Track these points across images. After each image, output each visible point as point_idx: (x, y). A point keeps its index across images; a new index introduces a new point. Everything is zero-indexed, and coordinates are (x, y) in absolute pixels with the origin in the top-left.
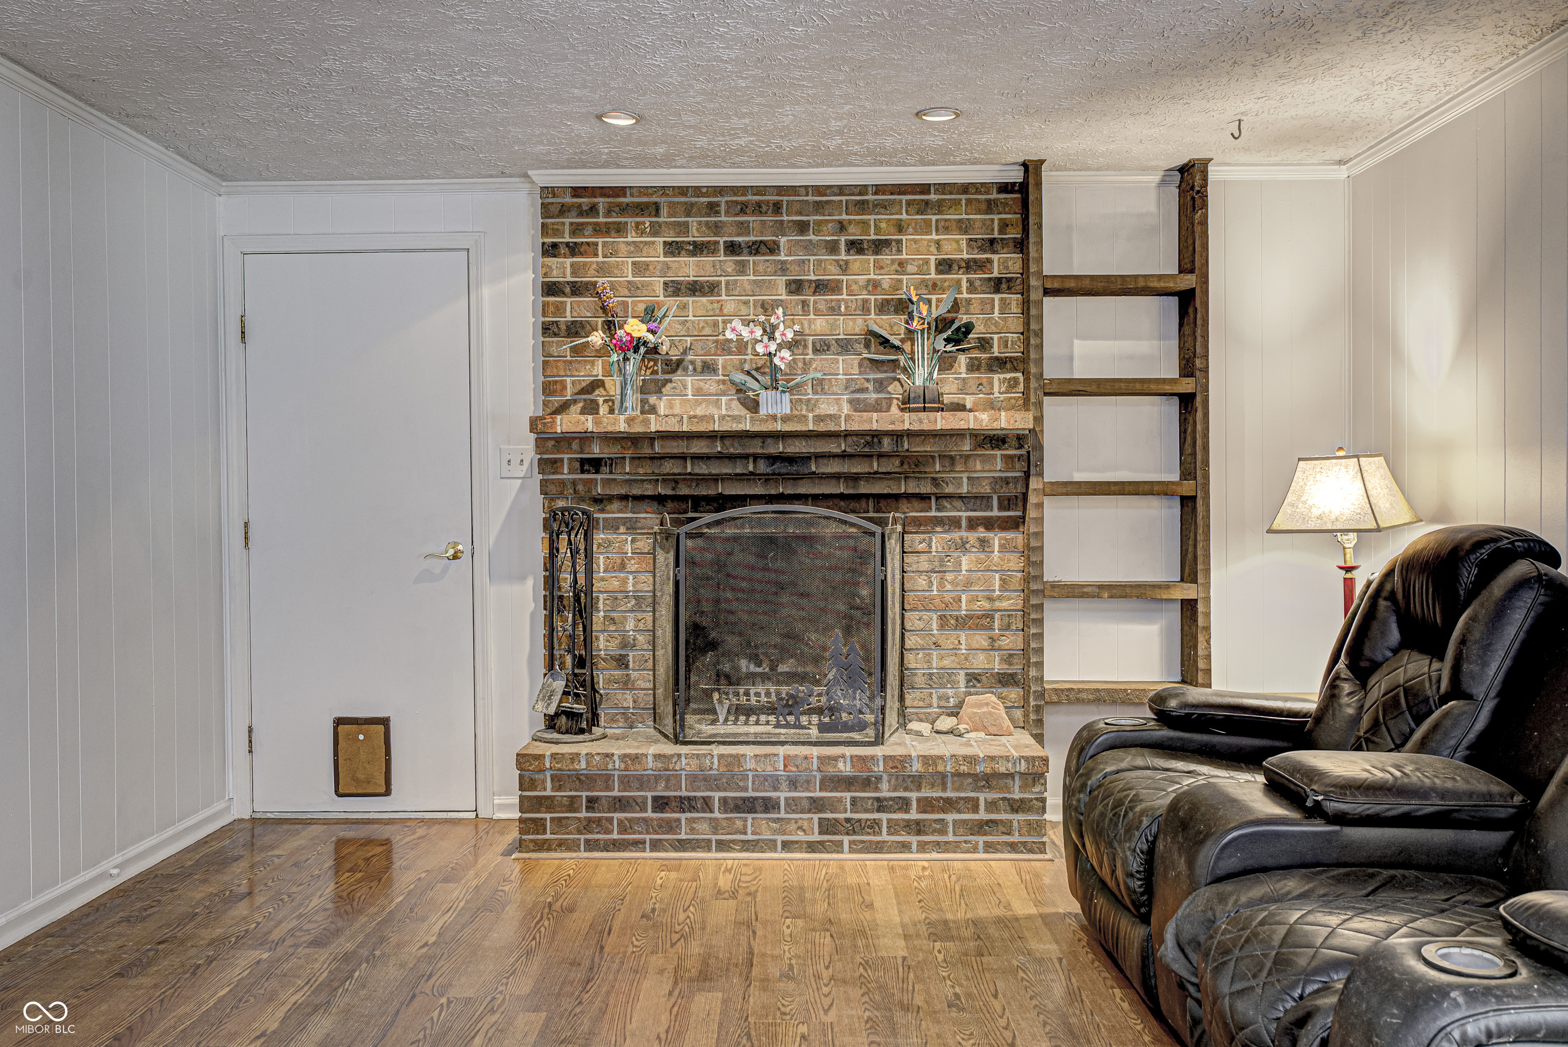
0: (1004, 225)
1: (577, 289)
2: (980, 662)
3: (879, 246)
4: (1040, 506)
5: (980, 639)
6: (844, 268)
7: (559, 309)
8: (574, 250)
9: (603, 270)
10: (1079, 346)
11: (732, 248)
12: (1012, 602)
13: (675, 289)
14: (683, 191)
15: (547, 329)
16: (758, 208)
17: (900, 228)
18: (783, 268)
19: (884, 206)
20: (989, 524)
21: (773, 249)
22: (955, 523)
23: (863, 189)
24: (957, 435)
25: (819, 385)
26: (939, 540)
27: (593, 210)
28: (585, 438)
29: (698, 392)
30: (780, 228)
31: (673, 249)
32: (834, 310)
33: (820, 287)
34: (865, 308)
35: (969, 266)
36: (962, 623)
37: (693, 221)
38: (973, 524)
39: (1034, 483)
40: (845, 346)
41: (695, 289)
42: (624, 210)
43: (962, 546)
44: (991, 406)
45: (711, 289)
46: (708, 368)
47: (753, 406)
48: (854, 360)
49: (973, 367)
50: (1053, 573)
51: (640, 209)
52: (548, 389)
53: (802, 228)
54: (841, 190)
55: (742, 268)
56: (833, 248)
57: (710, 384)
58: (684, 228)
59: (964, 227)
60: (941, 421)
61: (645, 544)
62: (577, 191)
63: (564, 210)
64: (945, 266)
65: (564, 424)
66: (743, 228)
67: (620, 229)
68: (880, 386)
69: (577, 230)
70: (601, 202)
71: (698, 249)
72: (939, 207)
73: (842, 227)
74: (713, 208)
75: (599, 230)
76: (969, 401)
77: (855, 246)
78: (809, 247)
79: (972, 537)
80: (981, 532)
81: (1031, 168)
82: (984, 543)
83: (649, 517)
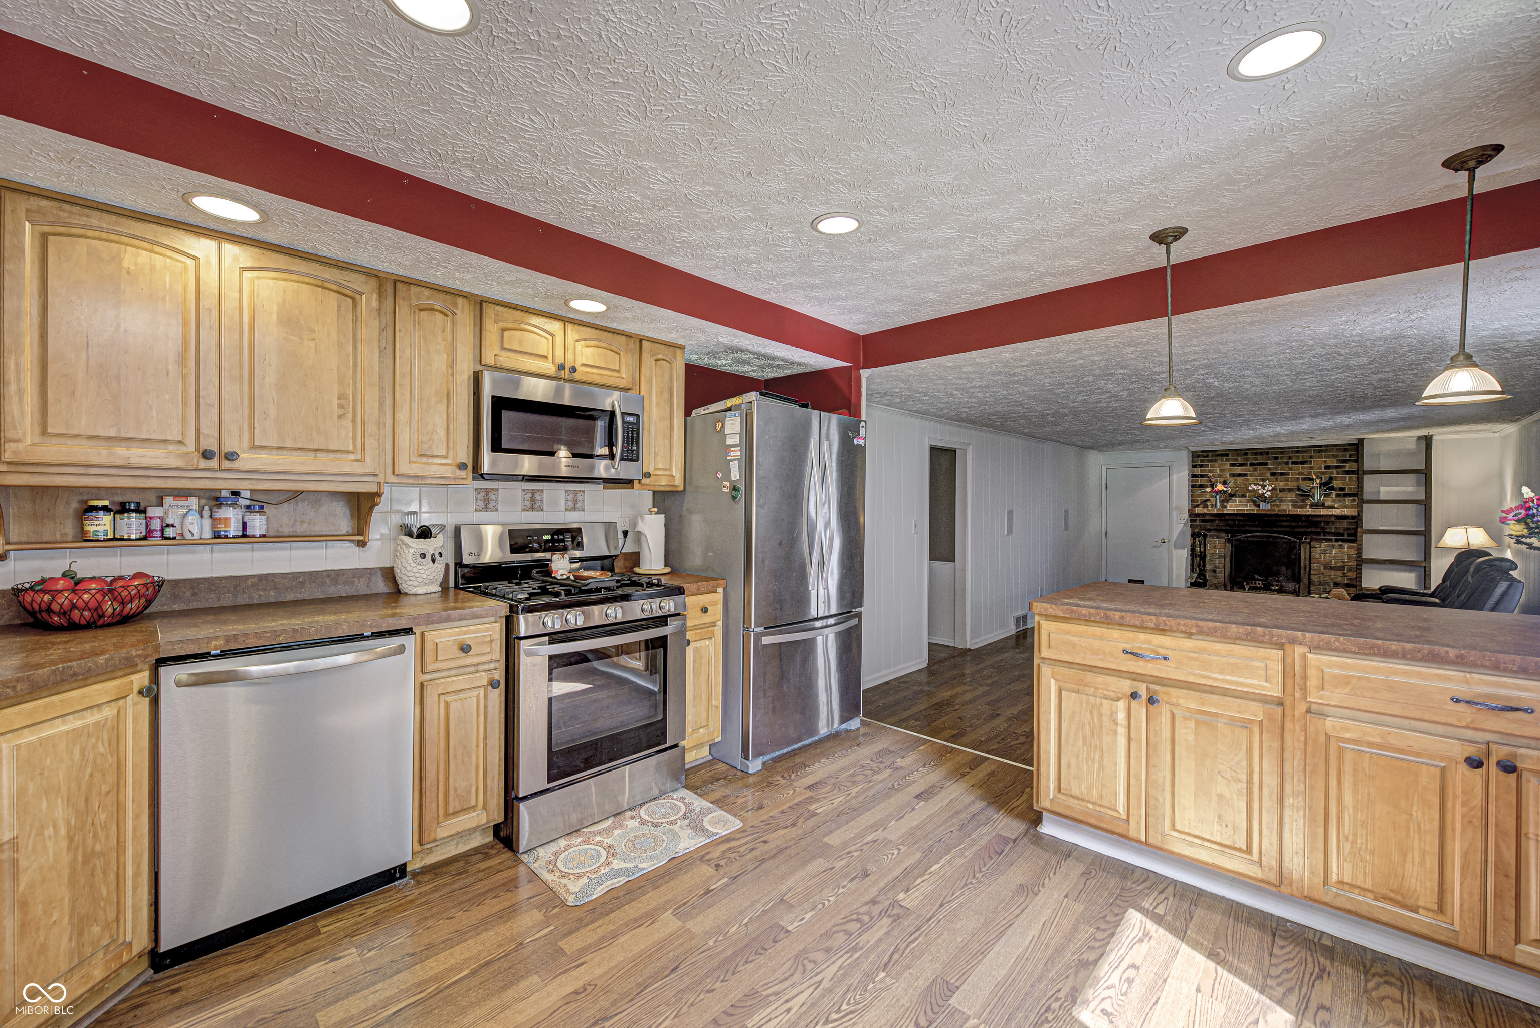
0: (1350, 456)
1: (1202, 476)
2: (1339, 580)
3: (1303, 463)
4: (1361, 536)
5: (1339, 573)
6: (1291, 469)
7: (1197, 481)
8: (1201, 466)
9: (1210, 471)
10: (1382, 489)
11: (1252, 465)
12: (1353, 563)
13: (1233, 476)
14: (1236, 450)
15: (1193, 486)
16: (1261, 454)
17: (1311, 457)
18: (1269, 469)
19: (1305, 452)
20: (1344, 541)
21: (1266, 464)
22: (1331, 540)
23: (1298, 447)
24: (1331, 515)
25: (1281, 501)
26: (1324, 544)
27: (1207, 456)
28: (1204, 515)
29: (1240, 502)
30: (1269, 459)
31: (1232, 465)
32: (1287, 480)
33: (1282, 474)
34: (1298, 480)
35: (1337, 467)
36: (1332, 568)
37: (1239, 458)
38: (1337, 540)
39: (1359, 530)
40: (1290, 490)
41: (1240, 475)
42: (1217, 456)
43: (1333, 547)
44: (1345, 507)
45: (1245, 475)
46: (1244, 496)
47: (1258, 506)
48: (1294, 494)
49: (1338, 496)
50: (1365, 555)
51: (1222, 455)
52: (1192, 501)
53: (1276, 458)
54: (1290, 448)
55: (1255, 470)
56: (1287, 463)
57: (1244, 500)
58: (1237, 460)
59: (1335, 457)
60: (1323, 512)
61: (1222, 541)
62: (1202, 452)
63: (1198, 456)
64: (1327, 468)
65: (1199, 510)
66: (1256, 459)
67: (1215, 461)
68: (1303, 501)
69: (1202, 461)
70: (1210, 454)
71: (1241, 465)
72: (1326, 451)
73: (1290, 458)
74: (1246, 454)
75: (1209, 461)
76: (1336, 505)
77: (1293, 463)
78: (1279, 464)
79: (1337, 544)
80: (1340, 543)
81: (1361, 441)
82: (1341, 546)
83: (1223, 534)
